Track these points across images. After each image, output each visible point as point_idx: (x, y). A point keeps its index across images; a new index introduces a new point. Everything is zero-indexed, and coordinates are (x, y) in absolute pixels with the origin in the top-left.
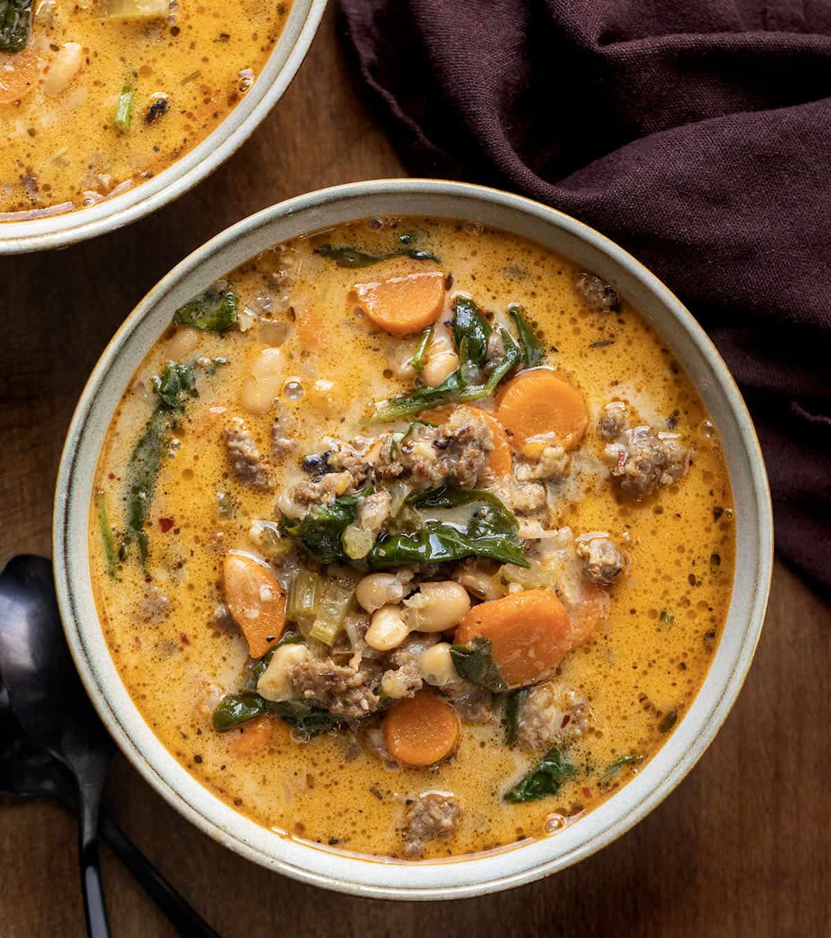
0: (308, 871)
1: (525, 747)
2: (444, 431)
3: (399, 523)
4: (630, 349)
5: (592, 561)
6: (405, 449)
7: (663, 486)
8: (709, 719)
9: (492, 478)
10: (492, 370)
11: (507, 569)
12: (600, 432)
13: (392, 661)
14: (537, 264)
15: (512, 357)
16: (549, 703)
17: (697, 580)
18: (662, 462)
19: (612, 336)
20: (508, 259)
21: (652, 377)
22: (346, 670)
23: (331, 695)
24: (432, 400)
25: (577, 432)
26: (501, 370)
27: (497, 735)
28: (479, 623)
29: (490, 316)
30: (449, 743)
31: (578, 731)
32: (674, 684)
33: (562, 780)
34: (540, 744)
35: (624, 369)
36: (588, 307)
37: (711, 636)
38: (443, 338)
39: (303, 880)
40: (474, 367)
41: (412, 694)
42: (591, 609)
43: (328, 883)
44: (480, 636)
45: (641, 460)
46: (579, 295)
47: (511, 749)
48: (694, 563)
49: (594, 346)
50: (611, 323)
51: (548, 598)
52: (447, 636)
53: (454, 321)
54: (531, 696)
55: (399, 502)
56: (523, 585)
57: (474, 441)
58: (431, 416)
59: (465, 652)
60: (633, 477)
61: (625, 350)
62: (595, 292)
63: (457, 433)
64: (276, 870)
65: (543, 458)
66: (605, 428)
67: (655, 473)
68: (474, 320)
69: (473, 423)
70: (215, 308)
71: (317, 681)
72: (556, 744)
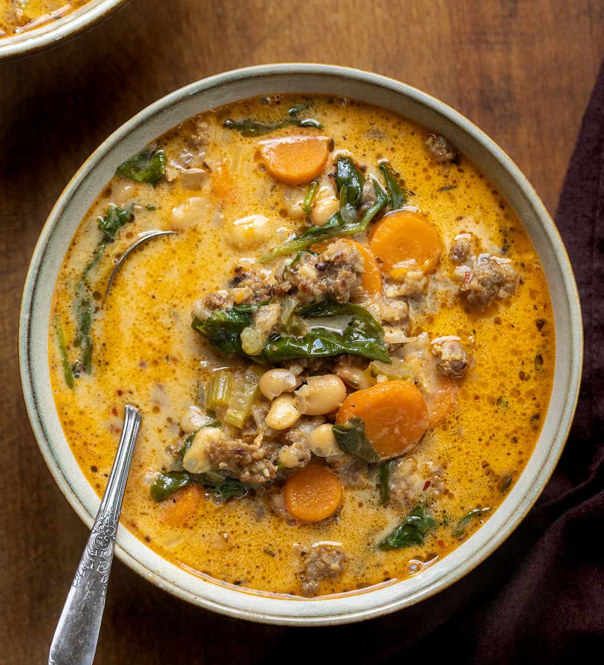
0: (224, 605)
1: (396, 506)
2: (323, 257)
3: (288, 329)
4: (469, 191)
5: (444, 357)
6: (292, 270)
7: (499, 299)
8: (537, 478)
9: (366, 295)
10: (366, 211)
11: (375, 365)
12: (451, 258)
13: (287, 438)
14: (394, 127)
15: (382, 201)
16: (414, 470)
17: (526, 376)
18: (499, 281)
19: (454, 182)
20: (371, 124)
21: (488, 213)
22: (251, 446)
23: (241, 466)
24: (319, 235)
25: (432, 259)
26: (372, 211)
27: (374, 497)
28: (354, 406)
29: (363, 169)
30: (334, 504)
31: (437, 492)
32: (509, 454)
33: (425, 531)
34: (407, 502)
35: (466, 207)
36: (435, 161)
37: (537, 417)
38: (326, 187)
39: (220, 612)
40: (351, 209)
41: (303, 465)
42: (444, 397)
43: (239, 614)
44: (354, 417)
45: (483, 279)
46: (428, 151)
47: (385, 507)
48: (523, 363)
49: (442, 189)
50: (453, 171)
51: (408, 386)
52: (329, 418)
53: (336, 173)
54: (399, 465)
55: (288, 312)
56: (388, 377)
57: (347, 264)
58: (318, 248)
59: (344, 429)
60: (476, 291)
61: (465, 193)
62: (440, 149)
63: (332, 258)
64: (198, 604)
65: (406, 279)
66: (455, 254)
67: (493, 289)
68: (351, 172)
69: (346, 251)
70: (148, 164)
71: (229, 455)
72: (420, 502)
